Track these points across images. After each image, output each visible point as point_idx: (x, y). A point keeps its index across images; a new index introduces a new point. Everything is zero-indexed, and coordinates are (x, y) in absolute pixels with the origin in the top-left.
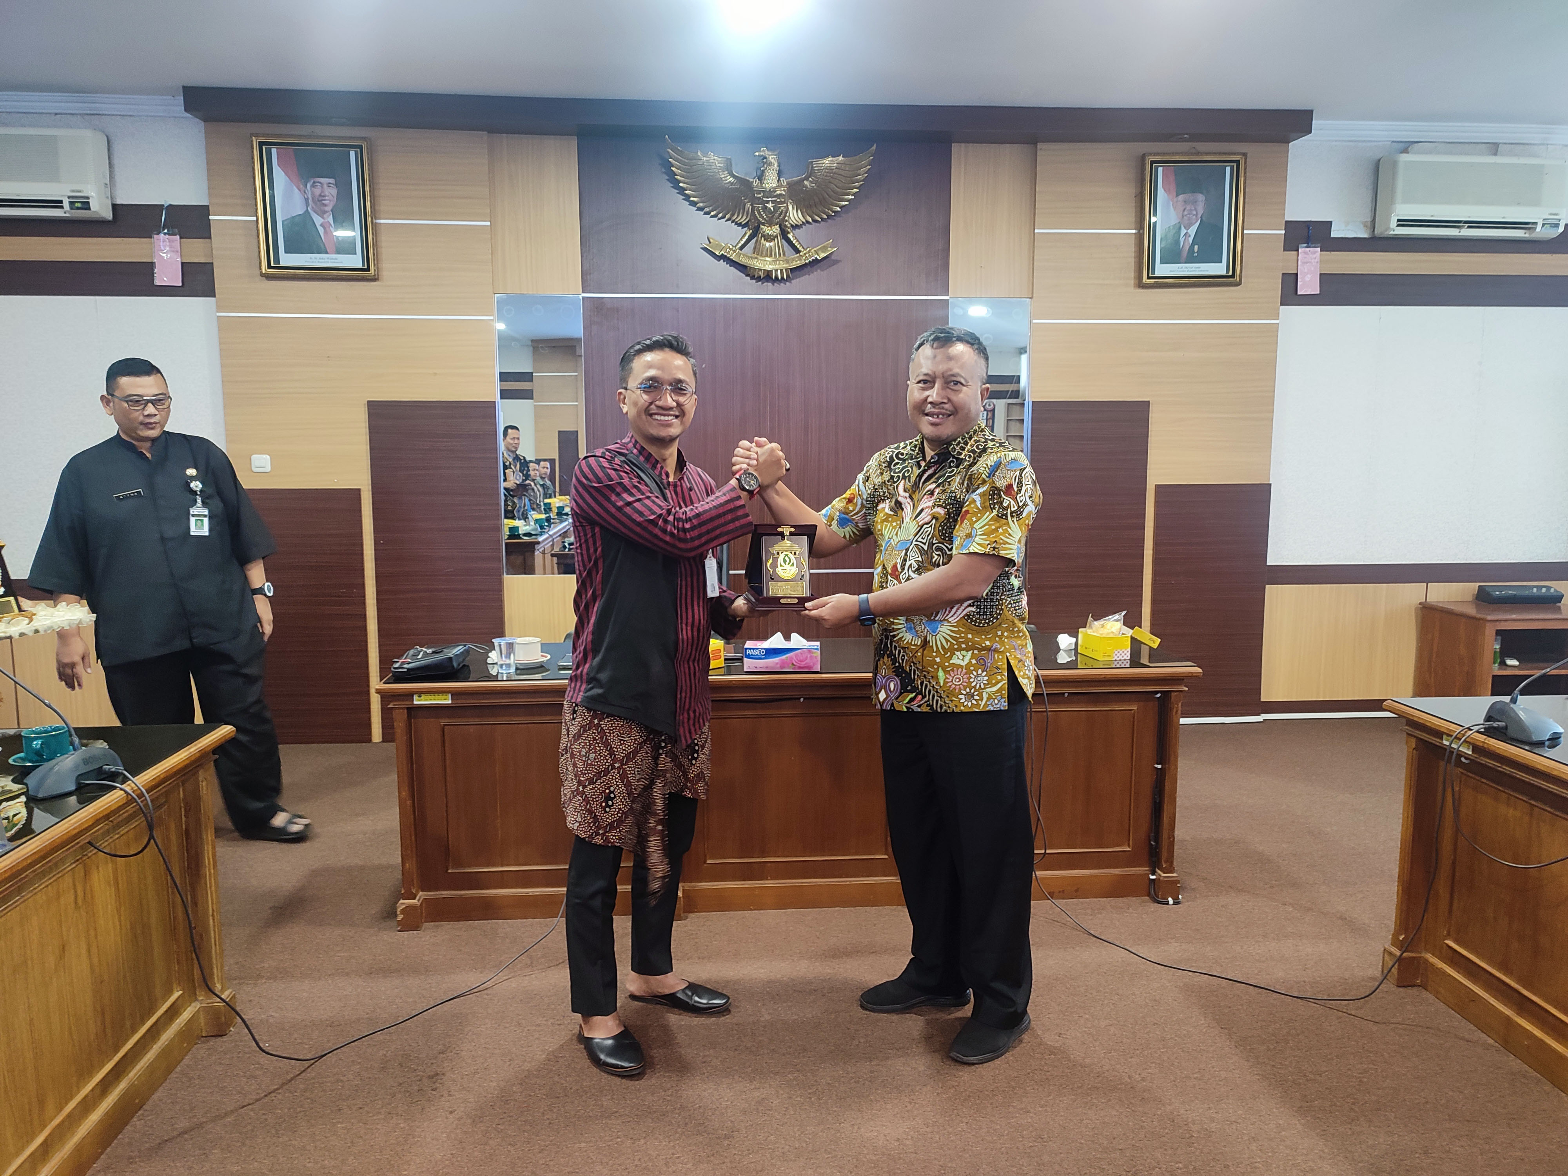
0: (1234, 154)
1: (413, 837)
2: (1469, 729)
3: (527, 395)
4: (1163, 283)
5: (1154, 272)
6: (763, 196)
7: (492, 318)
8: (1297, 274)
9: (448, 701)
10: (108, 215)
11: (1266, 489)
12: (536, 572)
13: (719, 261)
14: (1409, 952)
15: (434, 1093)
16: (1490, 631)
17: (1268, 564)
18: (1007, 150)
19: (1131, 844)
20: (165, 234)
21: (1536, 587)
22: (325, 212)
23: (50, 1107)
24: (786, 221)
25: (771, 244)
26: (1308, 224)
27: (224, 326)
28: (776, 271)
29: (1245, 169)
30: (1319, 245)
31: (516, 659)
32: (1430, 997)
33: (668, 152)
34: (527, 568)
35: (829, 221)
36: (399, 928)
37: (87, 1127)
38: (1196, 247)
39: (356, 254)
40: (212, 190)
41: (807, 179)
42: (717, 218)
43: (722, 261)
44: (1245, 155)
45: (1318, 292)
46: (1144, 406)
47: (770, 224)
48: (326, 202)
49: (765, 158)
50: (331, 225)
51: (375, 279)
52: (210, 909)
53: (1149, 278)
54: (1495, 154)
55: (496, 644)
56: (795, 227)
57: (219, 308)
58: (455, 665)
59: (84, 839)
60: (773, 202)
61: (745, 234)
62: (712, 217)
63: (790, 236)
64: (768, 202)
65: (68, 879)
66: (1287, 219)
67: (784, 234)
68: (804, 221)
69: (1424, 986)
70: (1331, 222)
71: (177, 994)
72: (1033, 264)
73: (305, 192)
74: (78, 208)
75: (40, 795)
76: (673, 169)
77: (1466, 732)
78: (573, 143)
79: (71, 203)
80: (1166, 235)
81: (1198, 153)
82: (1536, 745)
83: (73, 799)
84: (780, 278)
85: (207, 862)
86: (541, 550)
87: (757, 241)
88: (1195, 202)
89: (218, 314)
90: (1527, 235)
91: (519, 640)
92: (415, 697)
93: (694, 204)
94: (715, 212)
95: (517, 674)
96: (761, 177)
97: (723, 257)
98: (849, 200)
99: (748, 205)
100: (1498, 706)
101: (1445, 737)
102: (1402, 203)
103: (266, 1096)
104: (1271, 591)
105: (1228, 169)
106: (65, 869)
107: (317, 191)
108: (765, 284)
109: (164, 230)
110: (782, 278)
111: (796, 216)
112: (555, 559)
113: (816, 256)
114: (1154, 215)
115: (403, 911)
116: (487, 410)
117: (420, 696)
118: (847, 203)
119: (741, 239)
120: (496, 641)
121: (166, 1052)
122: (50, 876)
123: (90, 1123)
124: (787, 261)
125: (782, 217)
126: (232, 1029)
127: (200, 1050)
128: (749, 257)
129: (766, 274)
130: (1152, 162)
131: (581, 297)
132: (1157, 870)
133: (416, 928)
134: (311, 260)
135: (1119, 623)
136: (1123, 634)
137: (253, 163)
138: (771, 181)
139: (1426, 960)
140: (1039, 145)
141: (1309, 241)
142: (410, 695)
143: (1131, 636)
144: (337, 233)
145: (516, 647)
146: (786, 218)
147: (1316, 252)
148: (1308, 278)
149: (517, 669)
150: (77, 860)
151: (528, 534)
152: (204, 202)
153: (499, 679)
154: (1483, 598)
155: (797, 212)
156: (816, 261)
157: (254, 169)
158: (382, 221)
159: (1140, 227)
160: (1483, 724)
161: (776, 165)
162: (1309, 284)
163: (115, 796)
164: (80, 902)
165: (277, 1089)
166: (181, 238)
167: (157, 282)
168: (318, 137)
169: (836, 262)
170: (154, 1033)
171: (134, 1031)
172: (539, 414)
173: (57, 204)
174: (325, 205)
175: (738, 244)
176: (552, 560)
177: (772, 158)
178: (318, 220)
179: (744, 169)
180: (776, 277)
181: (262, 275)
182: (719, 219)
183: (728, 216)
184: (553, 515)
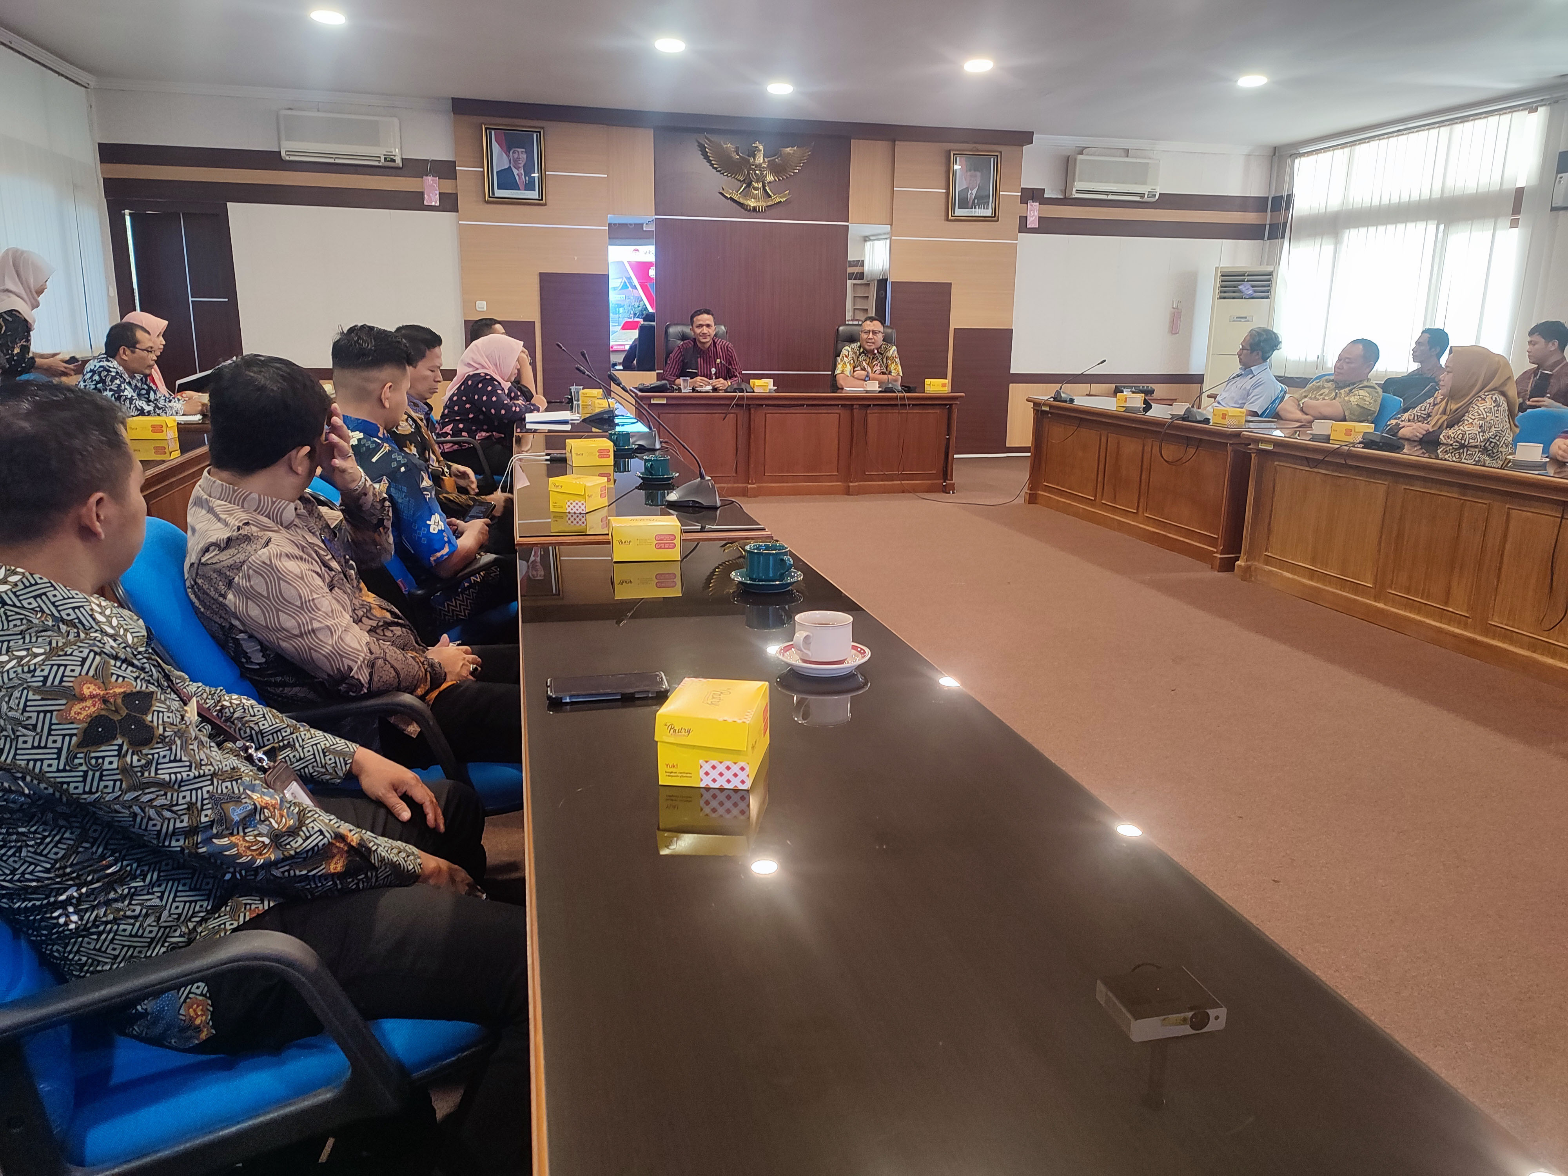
0: (996, 152)
6: (754, 167)
8: (1027, 217)
9: (665, 402)
10: (401, 164)
11: (1007, 335)
14: (1032, 491)
17: (1011, 372)
18: (879, 144)
19: (936, 470)
20: (430, 176)
22: (520, 167)
24: (766, 181)
25: (757, 192)
26: (1032, 190)
27: (461, 228)
28: (758, 207)
29: (1001, 160)
30: (1038, 201)
33: (703, 140)
38: (976, 200)
39: (535, 191)
40: (457, 152)
41: (777, 159)
42: (728, 177)
44: (1001, 152)
45: (1038, 227)
46: (948, 286)
47: (757, 182)
49: (758, 147)
50: (522, 174)
51: (545, 205)
53: (952, 216)
54: (1127, 156)
56: (770, 184)
57: (460, 219)
60: (759, 170)
61: (742, 186)
62: (725, 176)
63: (767, 189)
64: (757, 170)
66: (1022, 186)
67: (764, 187)
68: (775, 181)
69: (1037, 503)
70: (1044, 189)
72: (893, 206)
73: (509, 156)
74: (388, 161)
76: (706, 149)
78: (651, 133)
79: (385, 159)
80: (961, 193)
81: (978, 151)
87: (749, 190)
88: (976, 176)
89: (460, 222)
90: (1140, 200)
93: (716, 168)
94: (727, 174)
96: (755, 157)
97: (729, 198)
98: (798, 170)
99: (746, 171)
102: (1080, 181)
104: (1012, 387)
105: (992, 159)
107: (516, 156)
109: (430, 174)
110: (761, 210)
111: (771, 178)
113: (780, 200)
117: (654, 399)
124: (764, 202)
125: (763, 178)
128: (743, 199)
129: (752, 208)
130: (954, 155)
131: (653, 218)
132: (946, 483)
137: (482, 139)
138: (760, 159)
139: (1038, 493)
140: (896, 143)
141: (1033, 199)
144: (525, 179)
146: (766, 179)
147: (1036, 205)
148: (1032, 219)
152: (453, 159)
155: (772, 176)
156: (779, 203)
157: (482, 142)
158: (549, 173)
159: (948, 188)
161: (763, 152)
162: (1033, 222)
166: (439, 179)
167: (426, 203)
173: (377, 158)
174: (519, 163)
175: (738, 190)
177: (761, 147)
178: (515, 172)
180: (759, 210)
181: (485, 201)
183: (734, 176)
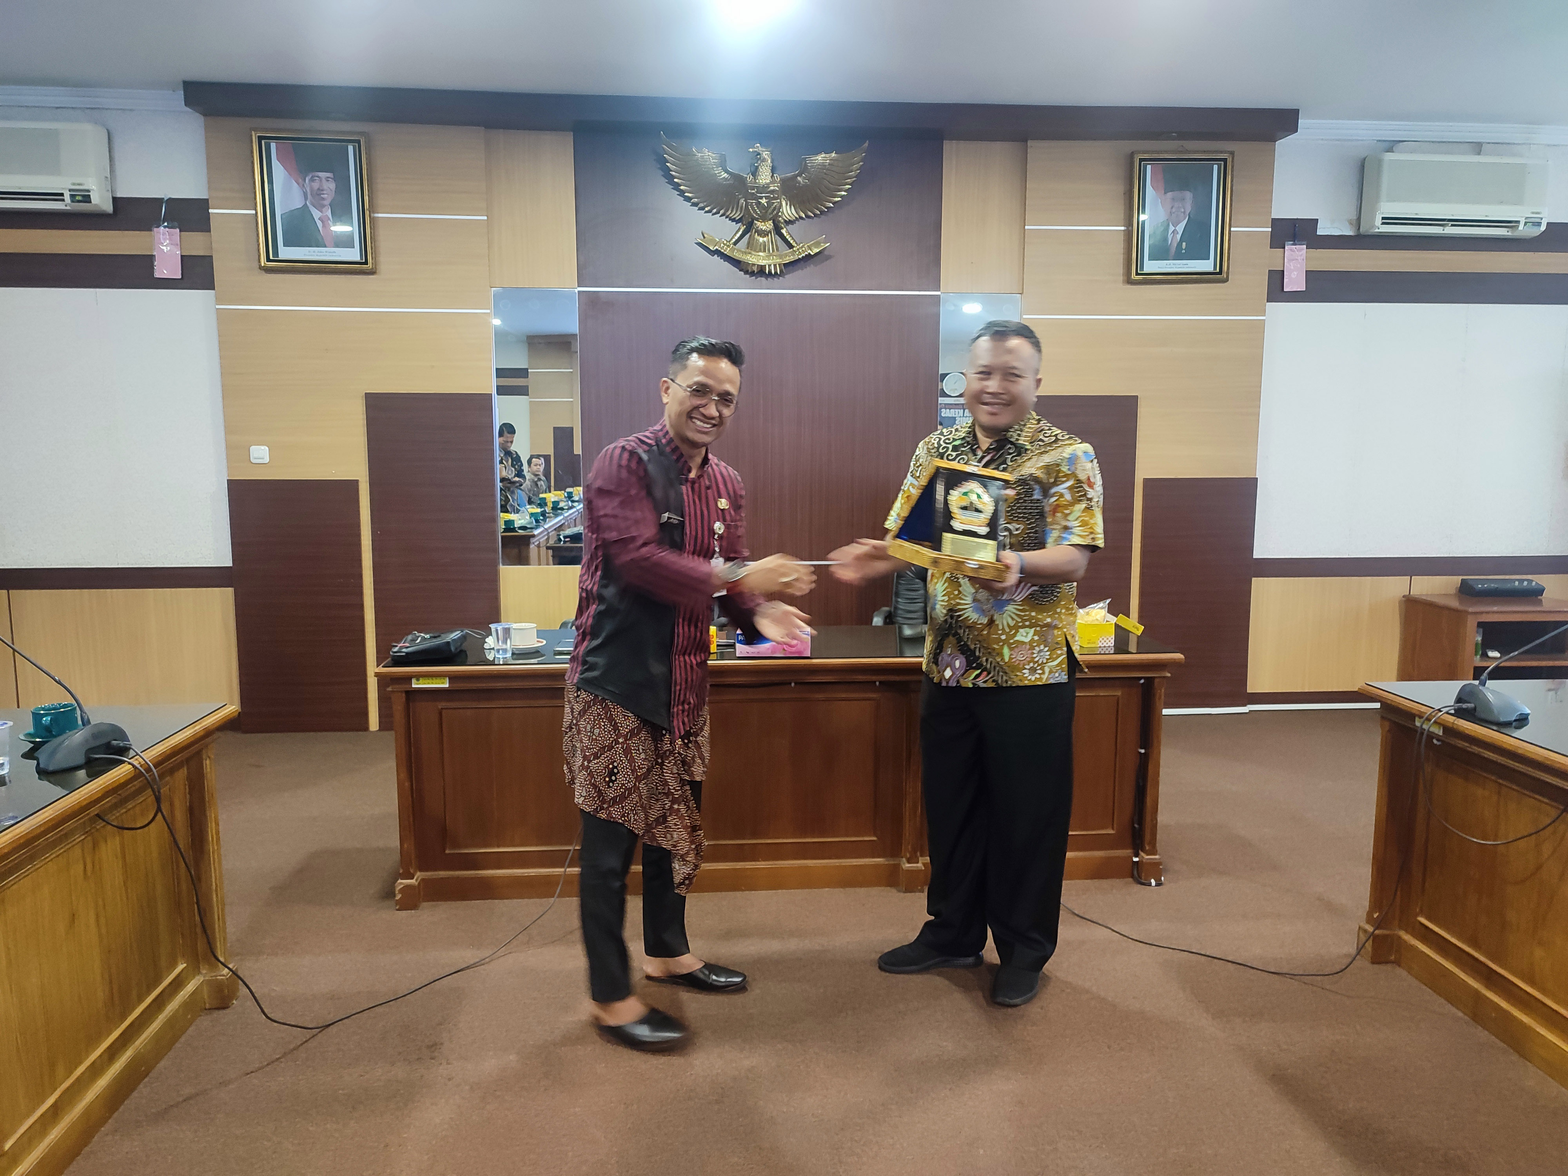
0: (1222, 152)
1: (411, 819)
2: (1440, 710)
3: (523, 391)
4: (1152, 280)
5: (1142, 268)
6: (757, 192)
7: (488, 311)
8: (1283, 271)
9: (445, 684)
10: (109, 208)
11: (1252, 483)
12: (532, 562)
13: (713, 256)
14: (1381, 929)
15: (433, 1061)
16: (1471, 624)
17: (1254, 557)
18: (998, 146)
19: (1115, 826)
20: (165, 227)
21: (1517, 580)
22: (324, 206)
23: (60, 1070)
24: (780, 216)
25: (765, 239)
26: (1294, 222)
27: (222, 318)
28: (770, 266)
29: (1233, 167)
30: (1305, 242)
31: (513, 644)
32: (1403, 973)
33: (663, 148)
34: (522, 559)
35: (822, 216)
36: (397, 908)
37: (94, 1092)
38: (1184, 244)
39: (354, 247)
40: (211, 183)
41: (800, 175)
42: (711, 214)
43: (716, 256)
44: (1232, 153)
45: (1304, 290)
46: (1132, 401)
47: (764, 219)
48: (326, 196)
49: (759, 154)
50: (329, 219)
51: (372, 272)
52: (214, 884)
53: (1137, 274)
54: (1479, 154)
55: (493, 630)
56: (788, 222)
57: (219, 301)
58: (453, 649)
59: (94, 810)
60: (766, 197)
61: (739, 229)
62: (706, 212)
63: (784, 231)
64: (761, 198)
65: (77, 851)
66: (1274, 216)
67: (777, 230)
68: (797, 216)
69: (1397, 963)
70: (1317, 220)
71: (181, 967)
72: (1024, 259)
73: (303, 185)
74: (79, 201)
75: (51, 768)
76: (668, 164)
77: (1437, 713)
78: (568, 140)
79: (72, 196)
80: (1154, 233)
81: (1187, 152)
82: (1503, 726)
83: (82, 774)
84: (773, 272)
85: (210, 839)
86: (536, 544)
87: (750, 236)
88: (1183, 200)
89: (218, 307)
90: (1509, 234)
91: (515, 626)
92: (414, 681)
93: (688, 199)
94: (709, 208)
95: (513, 659)
96: (755, 173)
97: (717, 252)
98: (841, 196)
99: (742, 201)
100: (1468, 689)
101: (1417, 719)
102: (1388, 201)
103: (268, 1065)
104: (1257, 583)
105: (1216, 167)
106: (75, 840)
107: (316, 185)
108: (759, 279)
109: (163, 223)
110: (776, 273)
111: (789, 212)
112: (550, 552)
113: (809, 251)
114: (1142, 213)
115: (401, 891)
116: (483, 403)
117: (418, 680)
118: (840, 199)
119: (735, 234)
120: (493, 626)
121: (171, 1022)
122: (62, 846)
123: (98, 1088)
124: (781, 257)
125: (775, 212)
126: (234, 1002)
127: (205, 1022)
128: (743, 252)
129: (759, 269)
130: (1141, 160)
131: (576, 291)
132: (1140, 852)
133: (414, 907)
134: (310, 254)
135: (1103, 610)
136: (1107, 621)
137: (253, 157)
138: (764, 177)
139: (1400, 937)
140: (1029, 143)
141: (1295, 239)
142: (408, 678)
143: (1115, 623)
144: (333, 228)
145: (512, 632)
146: (780, 214)
147: (1302, 249)
148: (1294, 275)
149: (513, 654)
150: (87, 832)
151: (523, 528)
152: (204, 196)
153: (496, 663)
154: (1466, 591)
155: (790, 208)
156: (809, 256)
157: (253, 163)
158: (380, 215)
159: (1129, 222)
160: (1452, 706)
161: (769, 161)
162: (1295, 281)
163: (123, 770)
164: (89, 873)
165: (279, 1058)
166: (180, 231)
167: (157, 275)
168: (320, 132)
169: (829, 257)
170: (159, 1003)
171: (140, 1000)
172: (534, 409)
173: (58, 196)
174: (323, 199)
175: (732, 239)
176: (547, 553)
177: (766, 154)
178: (316, 214)
179: (738, 166)
180: (770, 272)
181: (261, 268)
182: (713, 214)
183: (722, 212)
184: (548, 509)
